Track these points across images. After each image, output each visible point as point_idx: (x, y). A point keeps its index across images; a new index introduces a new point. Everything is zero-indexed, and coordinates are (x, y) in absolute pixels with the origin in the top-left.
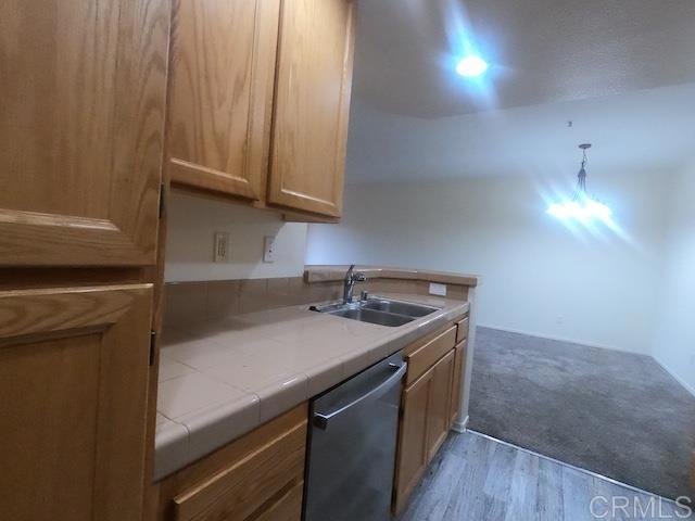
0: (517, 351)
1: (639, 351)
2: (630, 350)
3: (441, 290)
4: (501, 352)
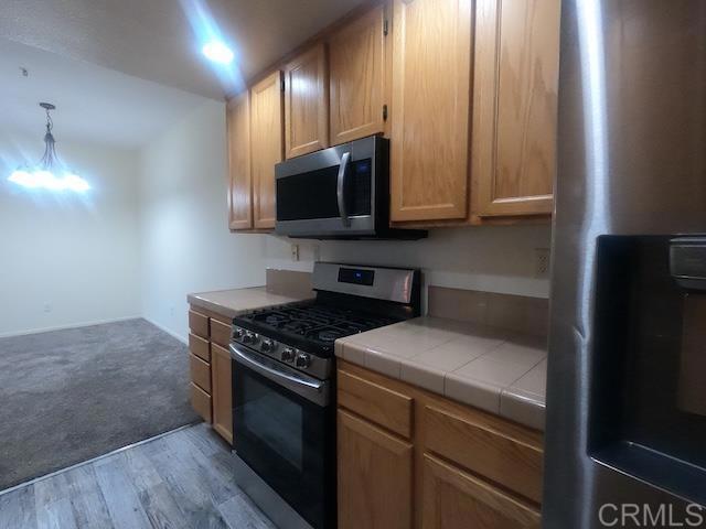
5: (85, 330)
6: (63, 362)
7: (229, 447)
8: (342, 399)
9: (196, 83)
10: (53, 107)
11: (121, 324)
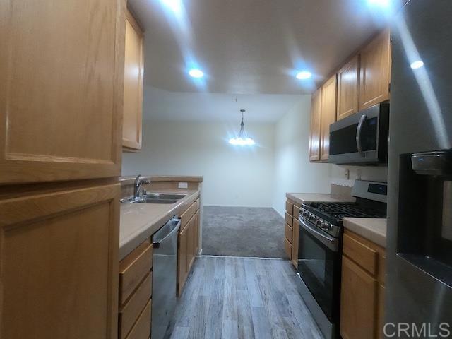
0: (219, 215)
1: (268, 207)
2: (265, 206)
3: (185, 185)
4: (212, 217)
5: (249, 209)
6: (239, 220)
7: (296, 271)
8: (345, 250)
9: (294, 90)
10: (244, 111)
11: (263, 209)
